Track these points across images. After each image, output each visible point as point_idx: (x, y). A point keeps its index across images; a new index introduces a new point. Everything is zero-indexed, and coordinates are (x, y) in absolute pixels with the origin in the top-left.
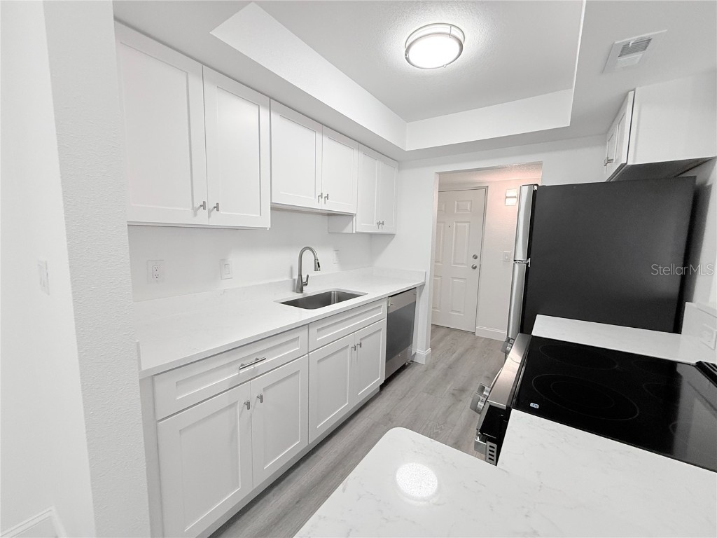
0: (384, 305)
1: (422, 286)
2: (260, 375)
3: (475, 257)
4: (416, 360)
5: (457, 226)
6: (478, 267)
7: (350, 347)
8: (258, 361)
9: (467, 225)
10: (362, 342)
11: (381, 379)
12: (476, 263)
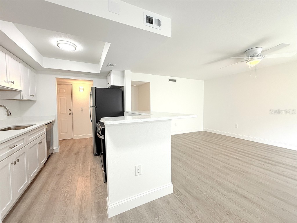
0: (45, 127)
1: (55, 121)
2: (15, 152)
3: (70, 110)
4: (54, 152)
5: (60, 98)
6: (72, 114)
7: (37, 144)
8: (14, 146)
9: (65, 98)
10: (42, 141)
11: (46, 158)
12: (71, 112)
